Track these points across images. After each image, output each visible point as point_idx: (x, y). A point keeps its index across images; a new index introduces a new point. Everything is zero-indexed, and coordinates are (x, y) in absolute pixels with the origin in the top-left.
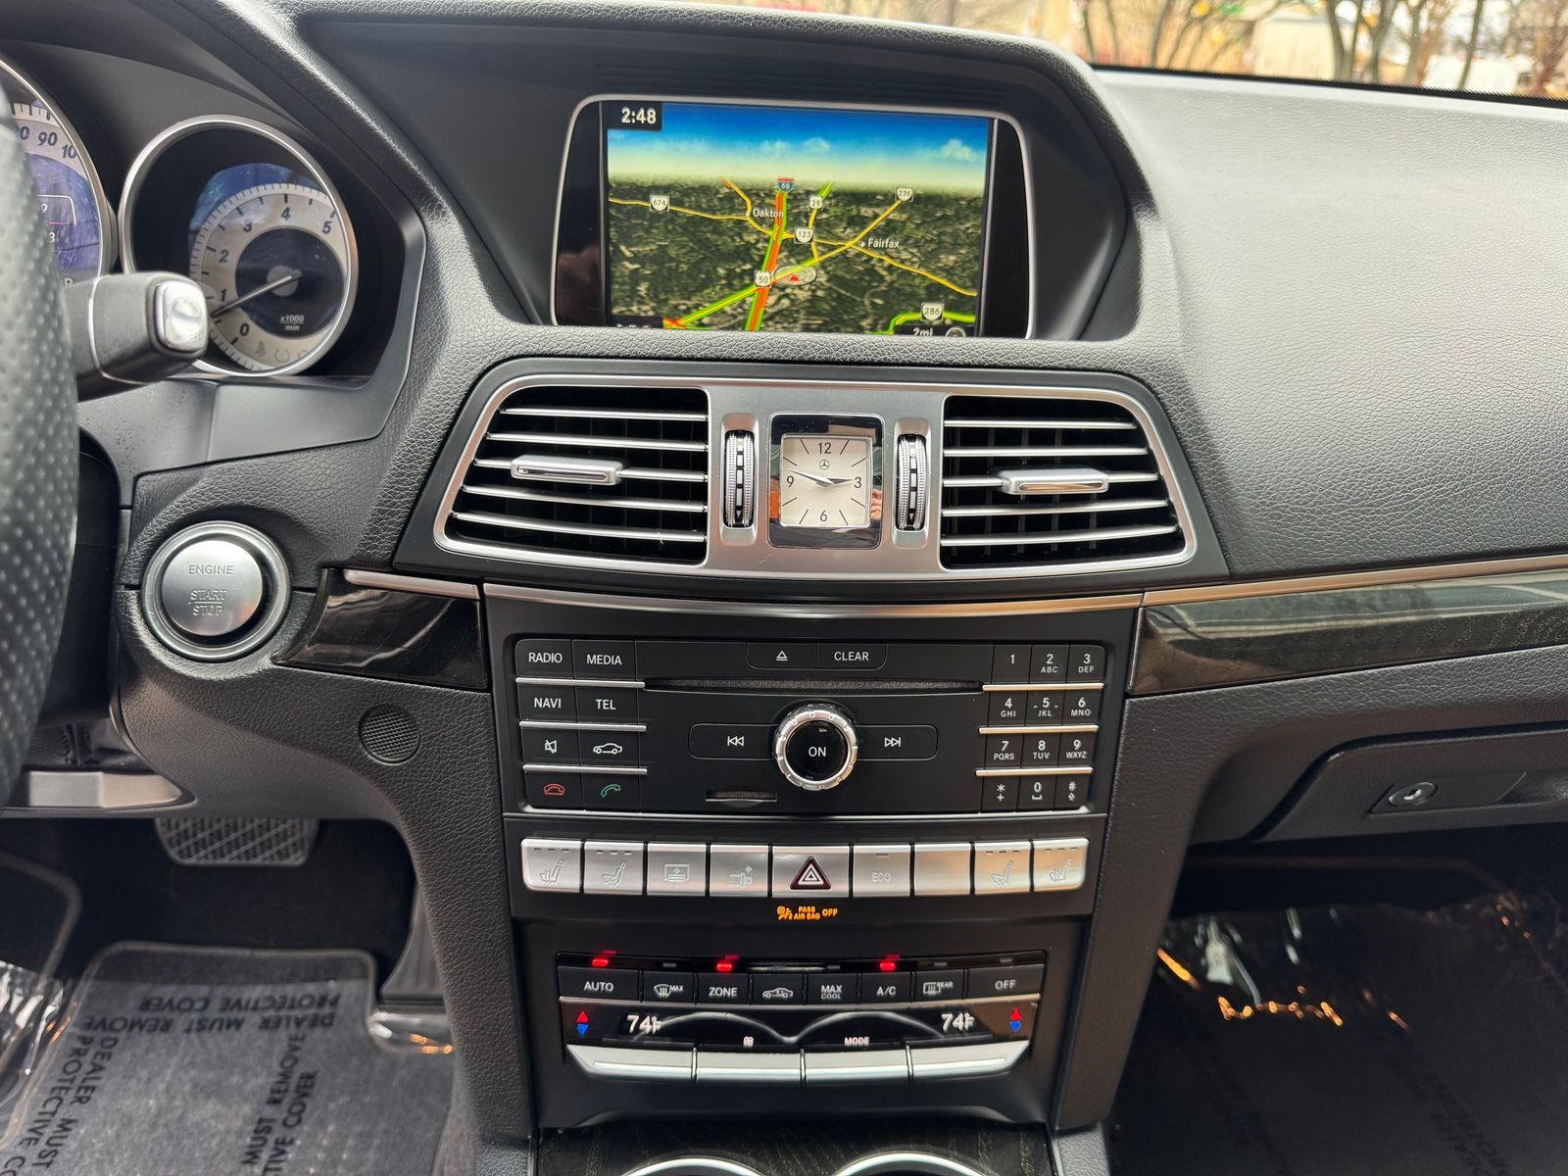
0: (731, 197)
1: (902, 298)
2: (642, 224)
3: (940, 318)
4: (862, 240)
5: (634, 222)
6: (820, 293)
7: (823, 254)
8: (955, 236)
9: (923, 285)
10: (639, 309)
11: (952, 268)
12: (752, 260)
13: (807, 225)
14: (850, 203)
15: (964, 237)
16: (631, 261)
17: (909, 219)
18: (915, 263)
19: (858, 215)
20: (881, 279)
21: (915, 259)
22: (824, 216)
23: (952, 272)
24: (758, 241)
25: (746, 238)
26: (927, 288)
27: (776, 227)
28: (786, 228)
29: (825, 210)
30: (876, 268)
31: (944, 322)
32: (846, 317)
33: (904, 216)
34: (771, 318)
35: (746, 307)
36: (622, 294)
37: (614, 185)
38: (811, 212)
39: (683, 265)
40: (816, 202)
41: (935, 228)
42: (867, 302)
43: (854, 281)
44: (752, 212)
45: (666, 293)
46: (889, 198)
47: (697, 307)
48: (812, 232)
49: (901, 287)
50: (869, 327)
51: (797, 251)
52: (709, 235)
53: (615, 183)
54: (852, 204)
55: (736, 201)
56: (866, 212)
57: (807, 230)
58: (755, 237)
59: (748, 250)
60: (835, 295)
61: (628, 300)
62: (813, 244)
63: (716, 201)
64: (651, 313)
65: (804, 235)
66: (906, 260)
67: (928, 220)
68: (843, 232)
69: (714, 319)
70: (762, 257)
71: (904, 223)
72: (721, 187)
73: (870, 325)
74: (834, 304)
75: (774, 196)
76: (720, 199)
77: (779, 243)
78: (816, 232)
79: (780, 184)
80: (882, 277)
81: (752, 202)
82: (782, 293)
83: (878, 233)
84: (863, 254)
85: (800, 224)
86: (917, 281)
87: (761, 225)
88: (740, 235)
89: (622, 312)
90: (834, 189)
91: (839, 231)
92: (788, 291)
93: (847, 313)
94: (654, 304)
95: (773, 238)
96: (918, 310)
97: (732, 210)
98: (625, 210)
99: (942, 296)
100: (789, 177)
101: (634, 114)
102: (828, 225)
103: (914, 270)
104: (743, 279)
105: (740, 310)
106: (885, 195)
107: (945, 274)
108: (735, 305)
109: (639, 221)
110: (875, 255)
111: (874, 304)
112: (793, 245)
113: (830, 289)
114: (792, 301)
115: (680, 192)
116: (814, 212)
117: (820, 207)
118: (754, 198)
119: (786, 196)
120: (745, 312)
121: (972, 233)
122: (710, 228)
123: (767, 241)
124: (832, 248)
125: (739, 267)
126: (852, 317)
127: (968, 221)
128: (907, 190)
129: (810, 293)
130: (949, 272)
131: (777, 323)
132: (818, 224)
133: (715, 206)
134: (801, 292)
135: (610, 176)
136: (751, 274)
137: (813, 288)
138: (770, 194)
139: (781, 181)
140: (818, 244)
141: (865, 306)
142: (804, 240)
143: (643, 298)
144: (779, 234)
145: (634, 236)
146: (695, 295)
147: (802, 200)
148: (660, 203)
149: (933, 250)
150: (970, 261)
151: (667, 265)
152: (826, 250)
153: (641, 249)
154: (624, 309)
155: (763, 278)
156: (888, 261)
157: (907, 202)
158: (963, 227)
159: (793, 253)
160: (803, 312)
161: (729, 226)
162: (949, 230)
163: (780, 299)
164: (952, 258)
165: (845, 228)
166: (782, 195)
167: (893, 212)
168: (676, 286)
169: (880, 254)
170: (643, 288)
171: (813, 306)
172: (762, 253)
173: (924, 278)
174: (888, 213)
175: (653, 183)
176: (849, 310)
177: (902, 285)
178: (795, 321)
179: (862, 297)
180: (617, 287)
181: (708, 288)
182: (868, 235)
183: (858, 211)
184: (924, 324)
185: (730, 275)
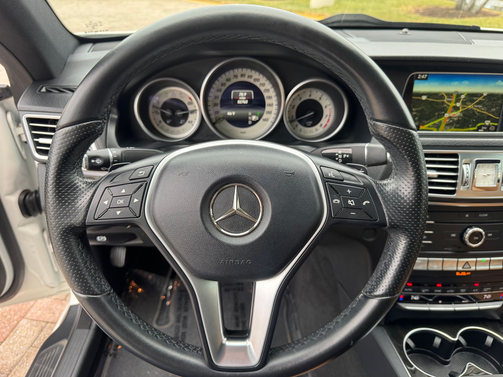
0: (442, 95)
1: (480, 119)
2: (419, 103)
4: (473, 105)
5: (417, 103)
6: (460, 119)
7: (463, 109)
8: (496, 104)
9: (486, 116)
12: (444, 111)
13: (460, 102)
15: (498, 104)
16: (415, 112)
19: (473, 100)
20: (476, 115)
21: (485, 110)
24: (447, 106)
25: (444, 106)
27: (452, 103)
28: (454, 103)
29: (465, 99)
30: (475, 112)
31: (490, 125)
32: (465, 125)
34: (447, 125)
35: (441, 122)
38: (461, 99)
39: (427, 113)
40: (463, 97)
41: (491, 102)
42: (471, 120)
43: (469, 115)
44: (446, 99)
46: (481, 95)
47: (429, 123)
48: (460, 104)
49: (480, 117)
51: (456, 109)
52: (435, 105)
53: (414, 93)
54: (471, 97)
55: (443, 97)
59: (444, 108)
60: (464, 119)
62: (460, 107)
65: (458, 105)
66: (483, 110)
67: (490, 100)
69: (433, 125)
70: (447, 110)
71: (484, 101)
72: (440, 93)
73: (471, 126)
74: (463, 121)
76: (439, 96)
77: (452, 107)
78: (462, 104)
83: (477, 104)
84: (472, 109)
85: (458, 102)
86: (484, 115)
87: (448, 102)
88: (442, 105)
90: (468, 93)
91: (467, 103)
92: (452, 118)
96: (484, 122)
97: (441, 99)
99: (490, 119)
101: (421, 76)
102: (465, 102)
103: (485, 112)
104: (441, 116)
108: (438, 122)
110: (475, 109)
111: (473, 121)
112: (455, 107)
113: (463, 117)
114: (453, 120)
115: (429, 95)
118: (447, 96)
119: (456, 95)
120: (441, 124)
121: (500, 103)
122: (436, 103)
123: (449, 106)
124: (465, 108)
125: (441, 113)
126: (467, 124)
128: (486, 93)
129: (457, 119)
130: (493, 113)
131: (449, 126)
132: (462, 102)
133: (438, 98)
134: (455, 118)
135: (413, 91)
136: (444, 114)
137: (459, 117)
138: (452, 95)
139: (455, 92)
140: (462, 107)
143: (416, 121)
144: (452, 105)
145: (416, 106)
146: (429, 120)
147: (459, 96)
148: (424, 98)
149: (490, 107)
150: (498, 110)
153: (418, 109)
155: (447, 115)
156: (478, 110)
157: (485, 96)
158: (498, 102)
160: (455, 123)
161: (440, 103)
162: (495, 102)
163: (450, 120)
164: (494, 109)
165: (469, 103)
166: (454, 95)
167: (482, 98)
168: (425, 118)
171: (458, 122)
173: (486, 114)
174: (480, 99)
175: (424, 93)
176: (467, 122)
178: (453, 125)
181: (432, 118)
183: (473, 98)
184: (485, 126)
185: (439, 115)
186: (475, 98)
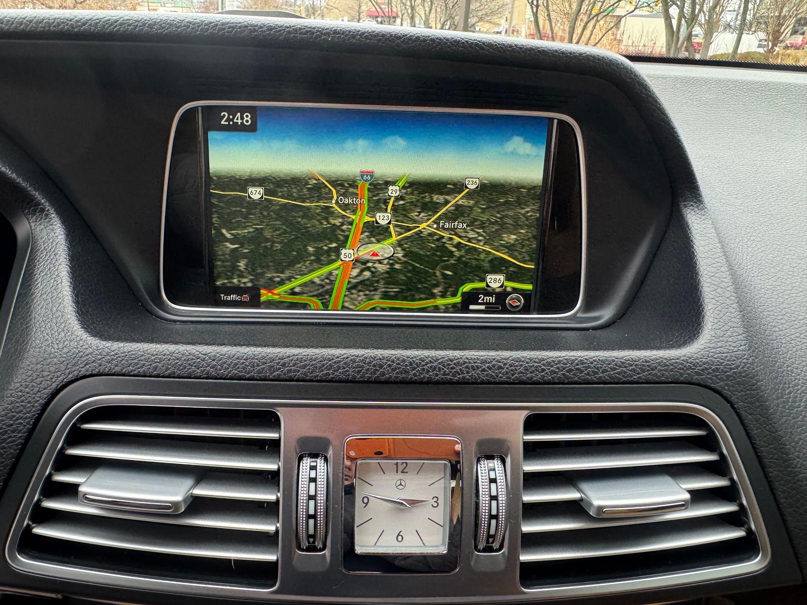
0: (319, 186)
1: (468, 270)
2: (240, 211)
3: (502, 286)
4: (434, 222)
5: (234, 209)
6: (397, 266)
7: (401, 234)
8: (516, 219)
9: (487, 259)
10: (239, 281)
11: (513, 245)
12: (337, 240)
13: (386, 210)
14: (424, 192)
15: (523, 219)
16: (232, 242)
17: (476, 204)
18: (480, 241)
19: (432, 202)
21: (480, 238)
22: (401, 202)
23: (512, 247)
24: (343, 224)
25: (332, 221)
26: (491, 261)
27: (359, 213)
28: (368, 212)
29: (401, 198)
30: (446, 245)
31: (505, 290)
32: (419, 286)
33: (472, 202)
34: (354, 287)
35: (333, 279)
36: (223, 269)
37: (215, 178)
38: (390, 199)
39: (277, 245)
40: (394, 191)
41: (498, 213)
42: (438, 273)
43: (427, 256)
44: (337, 201)
45: (262, 267)
46: (458, 187)
47: (289, 279)
48: (390, 215)
49: (468, 261)
50: (440, 294)
51: (377, 232)
52: (300, 219)
53: (215, 176)
54: (426, 192)
55: (323, 190)
56: (437, 199)
57: (386, 215)
58: (340, 220)
59: (335, 231)
60: (410, 268)
61: (229, 274)
62: (391, 226)
63: (305, 190)
64: (249, 285)
65: (383, 218)
66: (472, 238)
67: (493, 205)
68: (418, 216)
69: (305, 288)
70: (347, 237)
71: (471, 208)
72: (310, 179)
73: (441, 292)
74: (409, 275)
75: (357, 186)
76: (309, 189)
77: (362, 225)
78: (394, 216)
79: (362, 177)
80: (452, 252)
81: (337, 192)
82: (364, 266)
84: (435, 234)
85: (380, 210)
86: (482, 256)
87: (344, 210)
88: (326, 219)
89: (224, 284)
90: (410, 180)
91: (414, 215)
92: (370, 264)
93: (421, 283)
94: (252, 277)
95: (356, 221)
96: (483, 280)
97: (320, 198)
98: (225, 199)
99: (503, 268)
100: (370, 170)
101: (231, 117)
102: (404, 210)
103: (480, 246)
104: (329, 256)
105: (327, 281)
106: (455, 184)
107: (506, 250)
108: (323, 277)
109: (238, 209)
110: (446, 235)
111: (444, 275)
112: (373, 227)
113: (405, 262)
114: (373, 272)
115: (273, 184)
116: (393, 199)
117: (397, 195)
118: (339, 188)
119: (367, 186)
120: (332, 283)
121: (531, 216)
122: (301, 214)
123: (351, 223)
124: (409, 229)
125: (325, 246)
126: (425, 285)
127: (528, 206)
128: (474, 180)
129: (388, 266)
130: (510, 248)
131: (360, 291)
132: (395, 209)
133: (305, 195)
134: (380, 265)
135: (210, 171)
136: (337, 251)
137: (391, 262)
138: (353, 184)
139: (363, 174)
140: (396, 226)
141: (436, 276)
142: (383, 222)
143: (242, 272)
144: (361, 218)
145: (234, 221)
146: (288, 269)
147: (382, 189)
148: (256, 193)
149: (497, 230)
150: (528, 240)
151: (263, 245)
152: (402, 231)
153: (239, 232)
154: (226, 281)
155: (347, 254)
156: (457, 239)
157: (474, 190)
158: (523, 211)
159: (374, 233)
160: (382, 282)
161: (318, 211)
162: (511, 213)
163: (362, 271)
164: (513, 237)
165: (420, 213)
166: (363, 186)
167: (461, 199)
168: (271, 262)
169: (451, 234)
170: (242, 264)
171: (391, 276)
172: (347, 233)
173: (488, 253)
174: (458, 199)
175: (249, 176)
176: (423, 280)
177: (469, 259)
178: (376, 290)
179: (434, 269)
180: (219, 263)
181: (299, 263)
182: (440, 218)
183: (431, 198)
184: (487, 292)
185: (319, 252)
186: (438, 198)
